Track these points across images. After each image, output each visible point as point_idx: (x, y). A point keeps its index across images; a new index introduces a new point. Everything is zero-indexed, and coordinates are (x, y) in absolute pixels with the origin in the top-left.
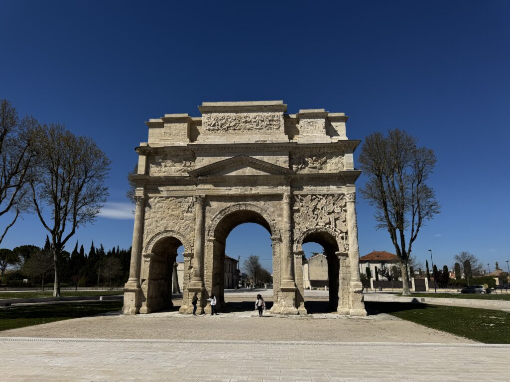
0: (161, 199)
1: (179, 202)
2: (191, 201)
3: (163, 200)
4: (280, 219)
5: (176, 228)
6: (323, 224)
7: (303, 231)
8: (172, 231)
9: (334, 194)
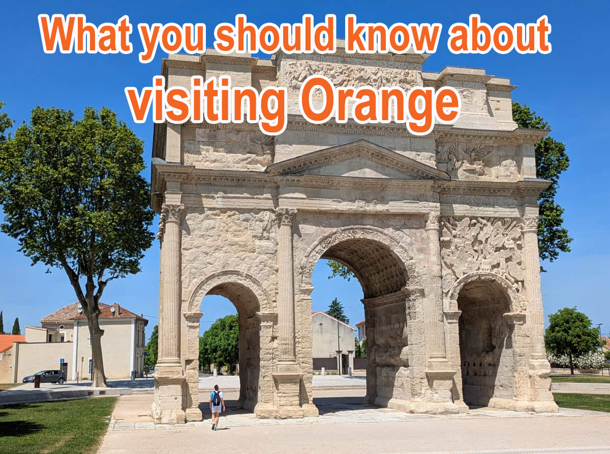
0: (211, 212)
1: (244, 220)
2: (266, 218)
3: (216, 215)
4: (422, 256)
5: (242, 268)
6: (489, 267)
7: (458, 278)
8: (237, 273)
9: (503, 218)
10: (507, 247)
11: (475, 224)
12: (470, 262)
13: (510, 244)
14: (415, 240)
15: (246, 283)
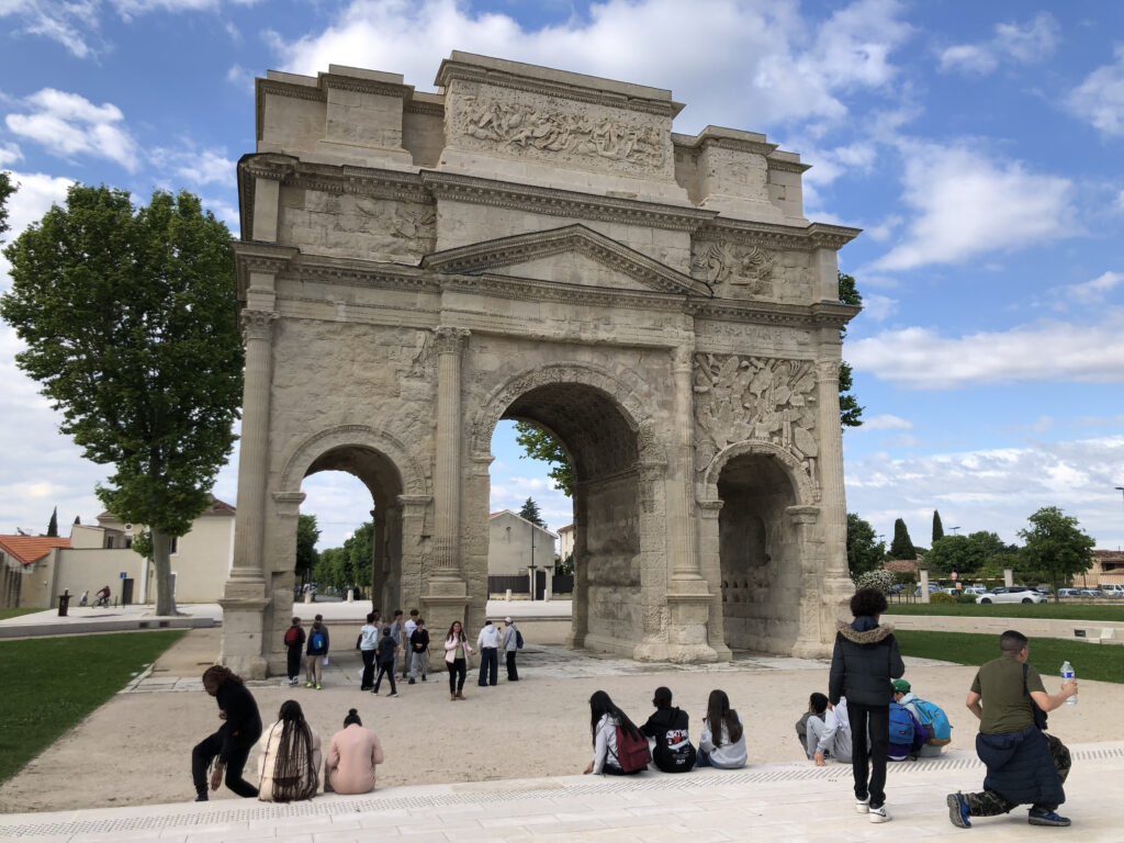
0: (327, 328)
1: (383, 344)
2: (420, 342)
3: (333, 332)
4: (665, 414)
5: (377, 422)
6: (766, 434)
7: (719, 450)
8: (368, 429)
9: (788, 361)
10: (793, 404)
11: (747, 367)
12: (740, 426)
13: (798, 401)
14: (656, 389)
15: (381, 446)
